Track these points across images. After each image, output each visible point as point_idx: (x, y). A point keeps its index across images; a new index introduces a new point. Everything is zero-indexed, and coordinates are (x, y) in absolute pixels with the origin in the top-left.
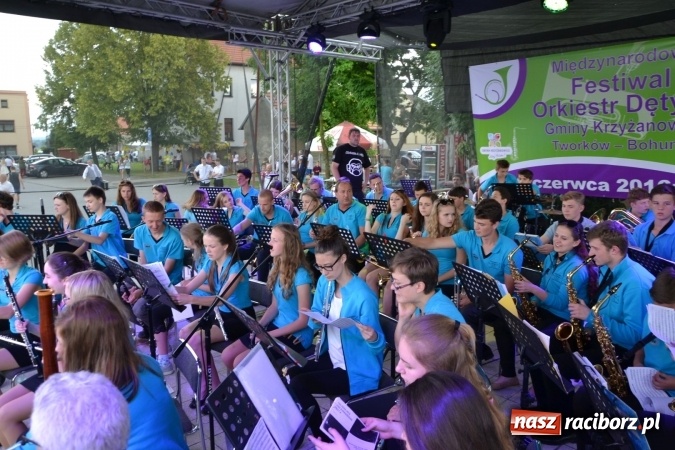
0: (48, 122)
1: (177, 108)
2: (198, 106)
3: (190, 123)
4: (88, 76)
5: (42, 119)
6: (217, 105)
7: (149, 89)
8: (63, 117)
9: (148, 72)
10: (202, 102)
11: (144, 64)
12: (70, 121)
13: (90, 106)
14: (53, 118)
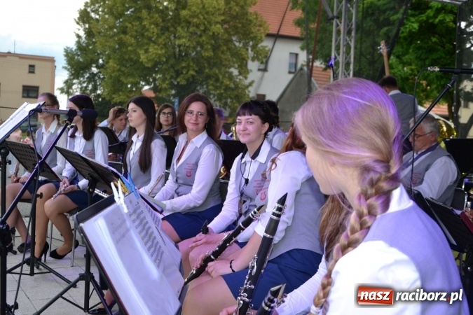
0: (74, 87)
1: (209, 77)
2: (231, 77)
3: (221, 94)
4: (120, 39)
5: (69, 84)
6: (251, 77)
7: (180, 55)
8: (88, 84)
9: (183, 37)
10: (235, 72)
11: (179, 29)
12: (95, 89)
13: (119, 70)
14: (80, 83)
